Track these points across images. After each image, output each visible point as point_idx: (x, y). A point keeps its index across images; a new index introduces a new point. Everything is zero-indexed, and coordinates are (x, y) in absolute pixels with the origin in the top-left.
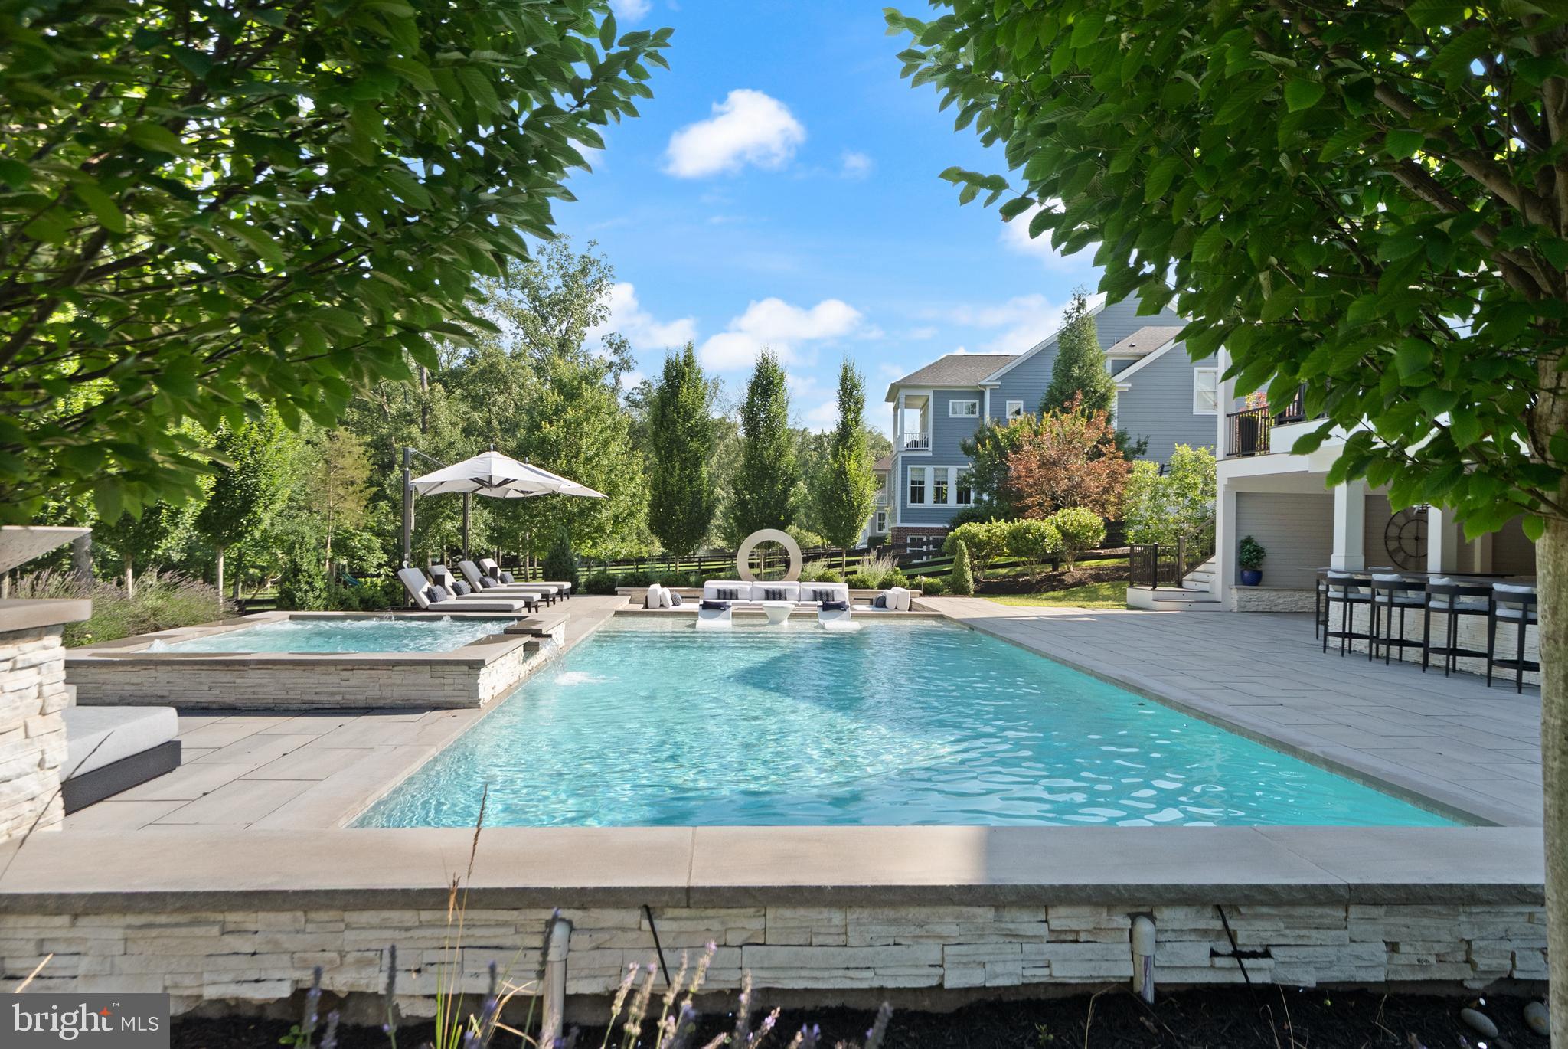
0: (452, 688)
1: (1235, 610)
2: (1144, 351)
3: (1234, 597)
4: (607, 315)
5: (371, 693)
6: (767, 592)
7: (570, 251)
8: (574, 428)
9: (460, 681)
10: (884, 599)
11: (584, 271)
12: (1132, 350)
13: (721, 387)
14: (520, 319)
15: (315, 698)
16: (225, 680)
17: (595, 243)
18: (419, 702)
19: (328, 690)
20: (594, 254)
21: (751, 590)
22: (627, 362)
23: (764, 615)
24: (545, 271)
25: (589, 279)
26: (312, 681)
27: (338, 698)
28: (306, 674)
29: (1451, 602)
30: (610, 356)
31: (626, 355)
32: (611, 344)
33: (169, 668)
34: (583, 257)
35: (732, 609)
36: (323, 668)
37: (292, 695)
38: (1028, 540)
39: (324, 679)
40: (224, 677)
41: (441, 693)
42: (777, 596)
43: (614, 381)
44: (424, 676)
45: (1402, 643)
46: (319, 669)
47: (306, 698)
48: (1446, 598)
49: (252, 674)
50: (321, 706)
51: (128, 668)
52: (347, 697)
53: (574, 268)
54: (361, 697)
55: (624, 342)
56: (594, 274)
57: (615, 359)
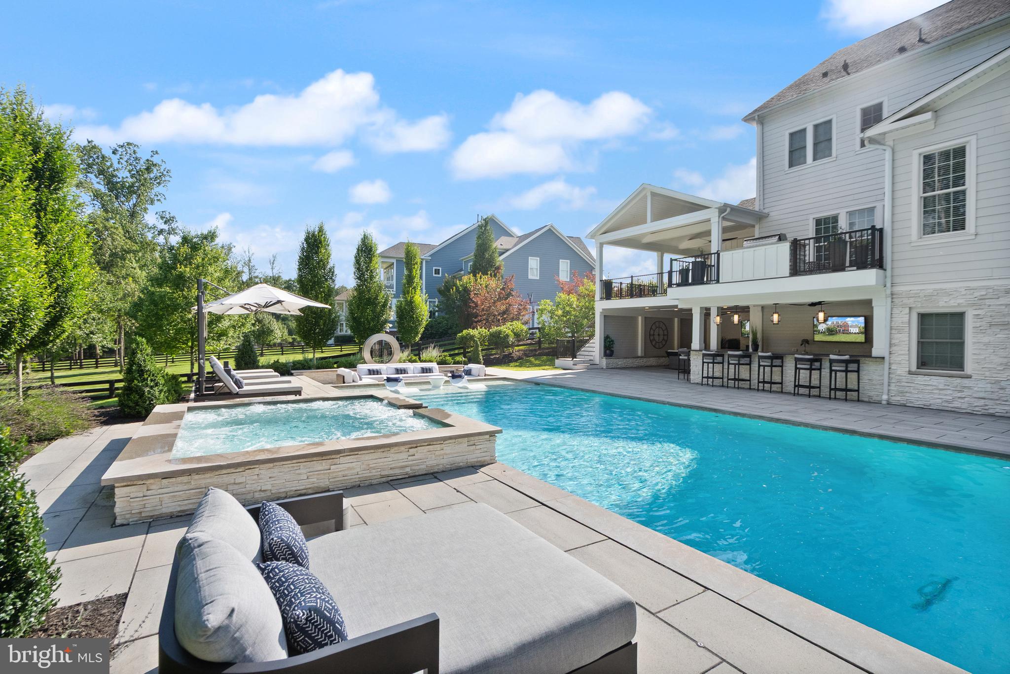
0: (480, 451)
1: (605, 368)
2: (508, 247)
3: (604, 362)
4: (162, 199)
5: (431, 462)
6: (423, 369)
7: (138, 155)
8: (201, 269)
9: (485, 446)
10: (470, 370)
11: (148, 169)
12: (502, 247)
13: (233, 250)
14: (97, 195)
15: (391, 472)
16: (320, 468)
17: (157, 152)
18: (461, 464)
19: (400, 464)
20: (156, 159)
21: (387, 369)
22: (173, 230)
23: (429, 383)
24: (116, 165)
25: (152, 175)
26: (390, 459)
27: (408, 470)
28: (385, 454)
29: (772, 363)
30: (161, 225)
31: (174, 225)
32: (162, 218)
33: (271, 465)
34: (148, 160)
35: (403, 382)
36: (396, 448)
37: (374, 473)
38: (501, 338)
39: (396, 457)
40: (320, 466)
41: (474, 456)
42: (403, 372)
43: (164, 241)
44: (463, 446)
45: (771, 383)
46: (393, 450)
47: (383, 473)
48: (770, 361)
49: (342, 460)
50: (395, 478)
51: (233, 470)
52: (414, 468)
53: (142, 165)
54: (423, 467)
55: (173, 217)
56: (155, 173)
57: (166, 227)
